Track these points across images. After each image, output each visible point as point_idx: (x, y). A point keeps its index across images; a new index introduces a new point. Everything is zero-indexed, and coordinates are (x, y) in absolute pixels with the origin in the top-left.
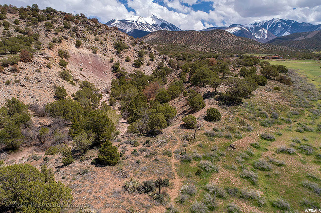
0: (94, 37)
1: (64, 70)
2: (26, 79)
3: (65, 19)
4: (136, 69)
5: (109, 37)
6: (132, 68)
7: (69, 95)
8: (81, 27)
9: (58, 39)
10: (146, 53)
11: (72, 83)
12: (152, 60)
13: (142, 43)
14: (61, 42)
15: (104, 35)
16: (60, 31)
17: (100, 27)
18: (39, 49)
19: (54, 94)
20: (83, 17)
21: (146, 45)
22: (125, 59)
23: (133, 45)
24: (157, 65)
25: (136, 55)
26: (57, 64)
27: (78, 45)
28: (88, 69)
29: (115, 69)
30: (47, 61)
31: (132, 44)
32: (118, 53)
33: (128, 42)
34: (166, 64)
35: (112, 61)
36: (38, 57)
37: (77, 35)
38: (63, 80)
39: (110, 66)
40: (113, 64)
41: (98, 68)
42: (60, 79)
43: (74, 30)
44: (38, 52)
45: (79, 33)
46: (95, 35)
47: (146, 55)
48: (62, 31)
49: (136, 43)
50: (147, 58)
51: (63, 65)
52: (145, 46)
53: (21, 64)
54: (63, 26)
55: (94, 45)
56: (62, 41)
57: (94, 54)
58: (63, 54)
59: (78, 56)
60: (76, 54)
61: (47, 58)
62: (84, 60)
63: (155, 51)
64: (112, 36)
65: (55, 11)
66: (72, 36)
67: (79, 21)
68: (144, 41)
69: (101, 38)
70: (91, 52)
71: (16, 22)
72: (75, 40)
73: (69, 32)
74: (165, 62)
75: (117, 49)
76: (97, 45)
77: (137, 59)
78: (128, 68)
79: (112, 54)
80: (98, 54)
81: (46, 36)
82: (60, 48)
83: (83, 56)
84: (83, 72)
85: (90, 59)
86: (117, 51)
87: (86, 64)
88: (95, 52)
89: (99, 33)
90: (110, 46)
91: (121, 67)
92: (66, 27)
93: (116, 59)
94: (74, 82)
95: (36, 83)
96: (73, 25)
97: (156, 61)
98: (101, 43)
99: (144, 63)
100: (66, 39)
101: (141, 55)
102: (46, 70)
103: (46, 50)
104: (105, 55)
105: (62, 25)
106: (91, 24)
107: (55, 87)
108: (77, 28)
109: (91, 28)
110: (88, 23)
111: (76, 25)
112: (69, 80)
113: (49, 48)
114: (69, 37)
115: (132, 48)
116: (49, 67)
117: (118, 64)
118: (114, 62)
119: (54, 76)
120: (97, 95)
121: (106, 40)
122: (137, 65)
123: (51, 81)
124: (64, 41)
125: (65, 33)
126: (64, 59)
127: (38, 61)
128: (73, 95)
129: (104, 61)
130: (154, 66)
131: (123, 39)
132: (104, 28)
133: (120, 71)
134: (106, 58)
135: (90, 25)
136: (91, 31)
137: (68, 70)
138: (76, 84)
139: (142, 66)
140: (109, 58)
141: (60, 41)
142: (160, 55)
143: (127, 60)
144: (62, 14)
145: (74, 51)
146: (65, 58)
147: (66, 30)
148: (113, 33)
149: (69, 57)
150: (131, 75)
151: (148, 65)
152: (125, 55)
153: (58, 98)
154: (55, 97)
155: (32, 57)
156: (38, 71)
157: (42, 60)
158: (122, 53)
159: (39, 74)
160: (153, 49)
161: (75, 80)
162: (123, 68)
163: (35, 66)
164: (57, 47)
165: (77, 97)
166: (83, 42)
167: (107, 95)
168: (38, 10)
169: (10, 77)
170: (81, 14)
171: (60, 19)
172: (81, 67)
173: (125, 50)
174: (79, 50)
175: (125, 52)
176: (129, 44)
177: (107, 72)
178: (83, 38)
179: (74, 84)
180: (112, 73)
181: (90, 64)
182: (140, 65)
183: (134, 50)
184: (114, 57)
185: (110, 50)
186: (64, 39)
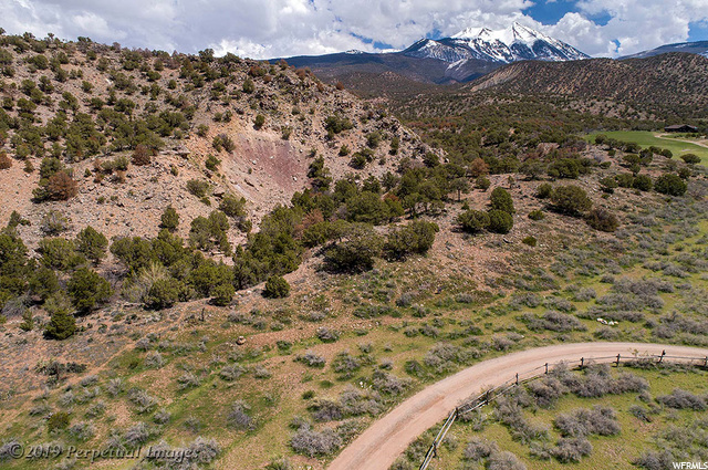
0: (290, 107)
2: (131, 193)
3: (250, 73)
4: (354, 171)
5: (320, 105)
6: (349, 169)
8: (270, 91)
9: (225, 115)
10: (386, 137)
11: (206, 201)
12: (393, 152)
13: (382, 117)
14: (229, 120)
15: (312, 102)
16: (234, 98)
17: (308, 86)
19: (161, 221)
21: (389, 120)
22: (338, 151)
23: (363, 120)
24: (400, 163)
25: (364, 141)
27: (258, 125)
28: (263, 171)
29: (314, 171)
30: (177, 162)
32: (329, 138)
33: (356, 115)
34: (419, 163)
35: (313, 154)
36: (168, 154)
37: (261, 105)
38: (191, 196)
39: (306, 165)
40: (312, 161)
41: (283, 167)
43: (258, 97)
45: (265, 101)
46: (295, 104)
47: (383, 142)
48: (238, 98)
49: (370, 117)
50: (385, 147)
52: (386, 124)
53: (132, 169)
54: (243, 89)
55: (287, 123)
56: (232, 118)
57: (283, 142)
58: (221, 144)
59: (253, 146)
60: (251, 141)
61: (184, 156)
62: (263, 152)
63: (405, 133)
64: (326, 104)
65: (237, 60)
66: (253, 107)
67: (272, 77)
69: (305, 109)
70: (279, 136)
71: (172, 86)
72: (254, 114)
73: (249, 100)
75: (329, 130)
76: (293, 124)
78: (340, 169)
79: (316, 141)
80: (293, 141)
81: (209, 109)
82: (224, 131)
83: (262, 144)
84: (252, 179)
85: (275, 151)
86: (327, 133)
87: (264, 161)
88: (286, 138)
89: (303, 100)
90: (317, 125)
91: (327, 166)
92: (246, 91)
93: (322, 150)
94: (213, 198)
95: (143, 201)
96: (260, 85)
97: (400, 154)
98: (302, 120)
99: (375, 158)
100: (241, 113)
101: (372, 143)
103: (194, 137)
104: (303, 143)
105: (240, 87)
106: (292, 81)
108: (263, 92)
109: (289, 90)
110: (287, 81)
111: (265, 86)
112: (203, 196)
113: (201, 134)
114: (248, 110)
115: (360, 127)
116: (174, 173)
117: (319, 161)
118: (316, 156)
119: (178, 188)
121: (312, 112)
122: (359, 163)
123: (168, 198)
124: (236, 119)
125: (242, 102)
127: (162, 162)
129: (298, 155)
130: (393, 165)
131: (346, 110)
132: (314, 88)
133: (320, 175)
134: (303, 148)
135: (290, 84)
136: (288, 96)
138: (213, 202)
139: (368, 166)
140: (309, 149)
142: (413, 143)
143: (343, 153)
144: (248, 64)
145: (248, 137)
146: (227, 150)
147: (245, 97)
148: (331, 97)
149: (236, 147)
151: (382, 163)
152: (340, 141)
153: (166, 227)
154: (160, 226)
155: (155, 155)
157: (170, 161)
158: (337, 137)
159: (154, 186)
160: (401, 130)
161: (215, 195)
162: (325, 171)
163: (153, 171)
166: (268, 119)
168: (211, 60)
169: (108, 190)
171: (242, 74)
172: (252, 167)
173: (342, 132)
174: (258, 133)
175: (343, 135)
176: (356, 119)
177: (298, 176)
178: (270, 111)
179: (208, 203)
180: (305, 179)
181: (272, 160)
182: (363, 162)
183: (363, 131)
184: (320, 146)
185: (315, 133)
186: (237, 115)
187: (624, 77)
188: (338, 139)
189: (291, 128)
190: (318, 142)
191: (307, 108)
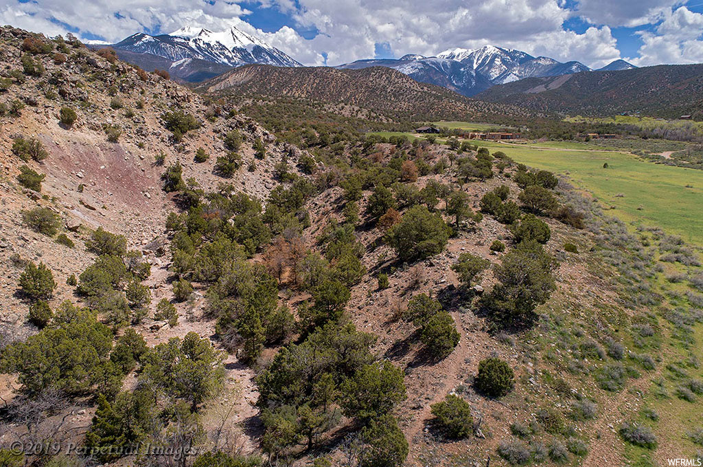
0: (109, 100)
1: (35, 198)
3: (25, 48)
4: (223, 180)
5: (148, 98)
6: (213, 177)
7: (60, 280)
8: (71, 74)
9: (9, 107)
10: (244, 138)
11: (63, 241)
12: (260, 156)
13: (232, 114)
14: (18, 115)
15: (135, 92)
16: (13, 82)
17: (124, 72)
19: (16, 286)
20: (77, 45)
21: (242, 117)
22: (193, 155)
23: (211, 119)
24: (273, 168)
25: (220, 144)
26: (14, 181)
27: (67, 121)
28: (98, 187)
29: (171, 182)
31: (208, 117)
32: (175, 140)
33: (198, 112)
34: (293, 168)
35: (160, 161)
37: (63, 93)
38: (37, 235)
39: (156, 174)
40: (163, 170)
41: (124, 180)
42: (30, 233)
43: (54, 82)
45: (67, 88)
46: (111, 94)
47: (243, 145)
48: (18, 83)
49: (217, 114)
50: (247, 152)
51: (30, 183)
52: (241, 123)
54: (22, 69)
55: (110, 120)
56: (21, 111)
57: (112, 145)
58: (28, 150)
59: (68, 152)
60: (62, 145)
62: (87, 161)
63: (265, 134)
64: (155, 96)
66: (49, 97)
67: (66, 56)
68: (236, 108)
69: (129, 102)
70: (103, 137)
72: (57, 106)
73: (40, 86)
74: (290, 161)
75: (172, 130)
76: (118, 121)
77: (223, 154)
78: (203, 179)
79: (158, 143)
80: (122, 142)
82: (17, 131)
83: (81, 149)
84: (87, 197)
85: (103, 157)
86: (171, 134)
87: (92, 171)
88: (113, 139)
89: (122, 90)
90: (152, 123)
91: (185, 176)
92: (29, 72)
93: (171, 158)
94: (70, 235)
96: (50, 67)
97: (268, 158)
98: (130, 115)
99: (242, 163)
100: (33, 104)
101: (231, 145)
104: (141, 146)
105: (16, 67)
106: (99, 64)
107: (17, 262)
108: (61, 75)
109: (98, 76)
110: (91, 63)
111: (58, 68)
112: (54, 233)
114: (41, 100)
115: (209, 127)
117: (177, 169)
118: (167, 164)
119: (11, 224)
120: (137, 267)
121: (140, 106)
122: (225, 170)
123: (3, 244)
124: (27, 111)
125: (29, 88)
126: (33, 165)
128: (71, 282)
129: (140, 163)
130: (266, 171)
131: (184, 105)
132: (133, 75)
133: (183, 188)
134: (144, 153)
135: (97, 67)
136: (99, 83)
137: (46, 197)
138: (73, 239)
139: (237, 173)
140: (153, 155)
141: (15, 113)
142: (277, 144)
143: (200, 159)
144: (15, 34)
145: (56, 139)
146: (35, 159)
147: (31, 81)
148: (159, 88)
149: (45, 155)
150: (212, 197)
151: (251, 169)
152: (193, 146)
153: (28, 296)
154: (19, 294)
158: (185, 139)
160: (260, 130)
161: (71, 230)
162: (191, 181)
164: (9, 128)
165: (85, 288)
166: (79, 113)
167: (158, 260)
170: (70, 36)
171: (12, 48)
172: (80, 182)
173: (191, 132)
174: (69, 133)
175: (191, 137)
176: (201, 116)
177: (151, 191)
178: (79, 102)
179: (69, 244)
180: (162, 194)
181: (103, 171)
182: (231, 169)
183: (215, 131)
184: (166, 151)
185: (154, 134)
186: (27, 107)
188: (186, 141)
189: (117, 127)
190: (161, 145)
191: (131, 101)
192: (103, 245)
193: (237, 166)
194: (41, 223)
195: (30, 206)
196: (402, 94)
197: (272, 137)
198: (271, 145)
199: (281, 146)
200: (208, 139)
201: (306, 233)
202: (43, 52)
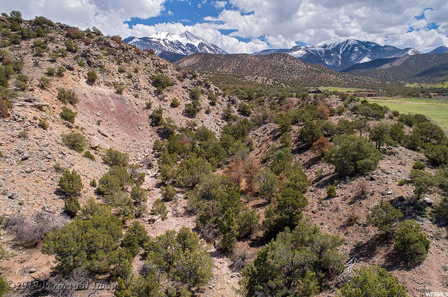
0: (117, 67)
1: (70, 127)
3: (68, 36)
4: (189, 119)
5: (141, 66)
6: (183, 117)
7: (86, 183)
8: (95, 51)
9: (57, 70)
10: (202, 92)
11: (88, 156)
12: (213, 104)
13: (195, 77)
14: (62, 76)
15: (134, 63)
16: (60, 56)
17: (127, 50)
18: (23, 90)
19: (56, 186)
20: (98, 34)
21: (201, 79)
22: (169, 103)
23: (180, 80)
24: (222, 112)
25: (187, 95)
26: (58, 116)
27: (91, 80)
28: (109, 122)
29: (156, 120)
30: (39, 114)
31: (179, 78)
32: (158, 93)
33: (173, 75)
34: (235, 112)
35: (149, 106)
36: (23, 105)
37: (89, 63)
38: (71, 151)
39: (145, 115)
40: (151, 112)
41: (126, 118)
42: (67, 150)
43: (84, 55)
44: (22, 96)
45: (92, 59)
46: (119, 64)
47: (202, 96)
48: (63, 56)
49: (185, 76)
50: (204, 101)
51: (67, 117)
52: (200, 83)
54: (65, 48)
55: (117, 80)
56: (64, 73)
57: (118, 96)
58: (67, 97)
59: (91, 99)
60: (88, 95)
61: (40, 108)
62: (103, 105)
63: (216, 90)
64: (146, 65)
65: (50, 24)
66: (81, 65)
67: (92, 40)
68: (197, 73)
69: (129, 68)
70: (113, 91)
72: (86, 71)
73: (75, 58)
74: (233, 107)
75: (156, 86)
76: (122, 81)
77: (189, 102)
78: (176, 118)
79: (147, 95)
80: (125, 94)
81: (36, 64)
82: (61, 86)
83: (99, 98)
84: (102, 128)
85: (112, 103)
86: (156, 89)
87: (106, 112)
88: (119, 92)
89: (126, 61)
90: (143, 81)
91: (164, 116)
92: (70, 50)
93: (156, 104)
94: (92, 152)
95: (20, 163)
96: (82, 47)
97: (218, 105)
98: (130, 77)
99: (201, 109)
100: (71, 69)
101: (194, 96)
102: (38, 132)
103: (37, 90)
104: (136, 96)
105: (62, 47)
106: (112, 45)
107: (57, 169)
108: (88, 51)
109: (111, 52)
110: (107, 44)
111: (87, 47)
112: (82, 150)
113: (42, 87)
114: (76, 67)
115: (180, 84)
116: (43, 126)
117: (160, 112)
118: (153, 108)
119: (54, 143)
120: (136, 176)
121: (136, 71)
122: (190, 113)
123: (49, 156)
124: (67, 73)
125: (69, 60)
126: (69, 106)
127: (22, 114)
128: (93, 185)
129: (136, 107)
130: (217, 114)
131: (164, 70)
132: (132, 52)
133: (164, 124)
134: (138, 101)
135: (110, 46)
136: (111, 56)
137: (77, 127)
138: (95, 156)
139: (198, 115)
140: (144, 102)
141: (60, 74)
142: (224, 96)
143: (174, 105)
144: (62, 27)
145: (84, 91)
146: (71, 103)
147: (70, 55)
148: (148, 60)
149: (77, 101)
150: (182, 130)
151: (207, 112)
152: (170, 97)
153: (64, 193)
154: (58, 192)
155: (10, 107)
156: (23, 136)
157: (30, 113)
158: (164, 92)
159: (26, 143)
160: (212, 87)
161: (93, 148)
162: (169, 120)
163: (17, 125)
164: (56, 83)
165: (102, 189)
166: (99, 75)
167: (149, 171)
168: (20, 21)
170: (94, 28)
171: (60, 36)
172: (98, 119)
173: (168, 88)
174: (92, 88)
175: (168, 91)
176: (174, 77)
177: (142, 125)
178: (99, 68)
179: (91, 158)
180: (150, 128)
181: (113, 112)
182: (194, 112)
183: (183, 87)
184: (153, 99)
185: (145, 89)
186: (68, 71)
187: (257, 64)
189: (122, 84)
190: (150, 96)
191: (131, 68)
192: (114, 160)
193: (198, 110)
194: (74, 143)
195: (67, 132)
196: (294, 70)
197: (220, 91)
198: (220, 97)
199: (227, 97)
200: (179, 93)
201: (252, 155)
202: (78, 38)
